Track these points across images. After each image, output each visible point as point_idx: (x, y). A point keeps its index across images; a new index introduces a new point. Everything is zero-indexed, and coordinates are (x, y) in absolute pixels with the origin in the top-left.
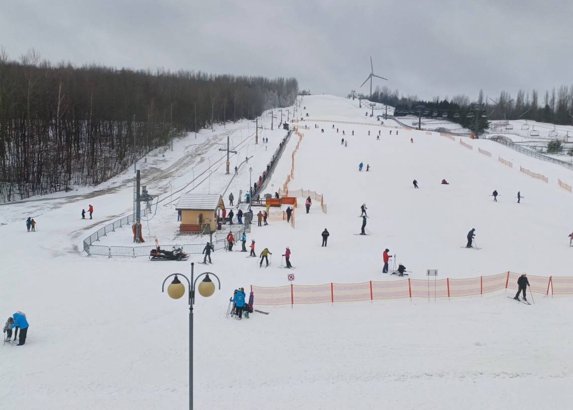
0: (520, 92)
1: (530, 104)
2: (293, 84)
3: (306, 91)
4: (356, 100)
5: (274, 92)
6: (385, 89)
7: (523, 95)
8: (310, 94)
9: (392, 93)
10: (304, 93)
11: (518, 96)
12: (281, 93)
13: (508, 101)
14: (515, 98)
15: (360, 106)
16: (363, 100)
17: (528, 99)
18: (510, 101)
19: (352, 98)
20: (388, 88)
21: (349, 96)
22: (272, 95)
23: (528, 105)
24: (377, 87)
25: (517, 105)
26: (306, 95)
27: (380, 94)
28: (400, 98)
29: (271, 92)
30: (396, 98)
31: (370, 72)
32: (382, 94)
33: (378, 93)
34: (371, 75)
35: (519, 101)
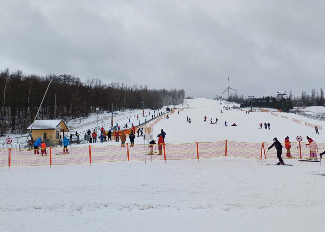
0: (313, 90)
1: (320, 97)
2: (182, 92)
3: (191, 97)
4: (219, 101)
5: (170, 96)
6: (236, 94)
7: (315, 92)
8: (192, 98)
9: (240, 96)
10: (189, 98)
11: (312, 92)
12: (175, 97)
13: (306, 96)
14: (310, 94)
15: (221, 104)
16: (223, 101)
17: (318, 94)
18: (308, 96)
19: (216, 100)
20: (238, 94)
21: (215, 99)
22: (169, 98)
23: (318, 97)
24: (231, 94)
25: (312, 99)
26: (190, 98)
27: (233, 97)
28: (245, 99)
29: (168, 96)
30: (242, 99)
31: (228, 86)
32: (234, 97)
33: (232, 97)
34: (229, 88)
35: (313, 95)
